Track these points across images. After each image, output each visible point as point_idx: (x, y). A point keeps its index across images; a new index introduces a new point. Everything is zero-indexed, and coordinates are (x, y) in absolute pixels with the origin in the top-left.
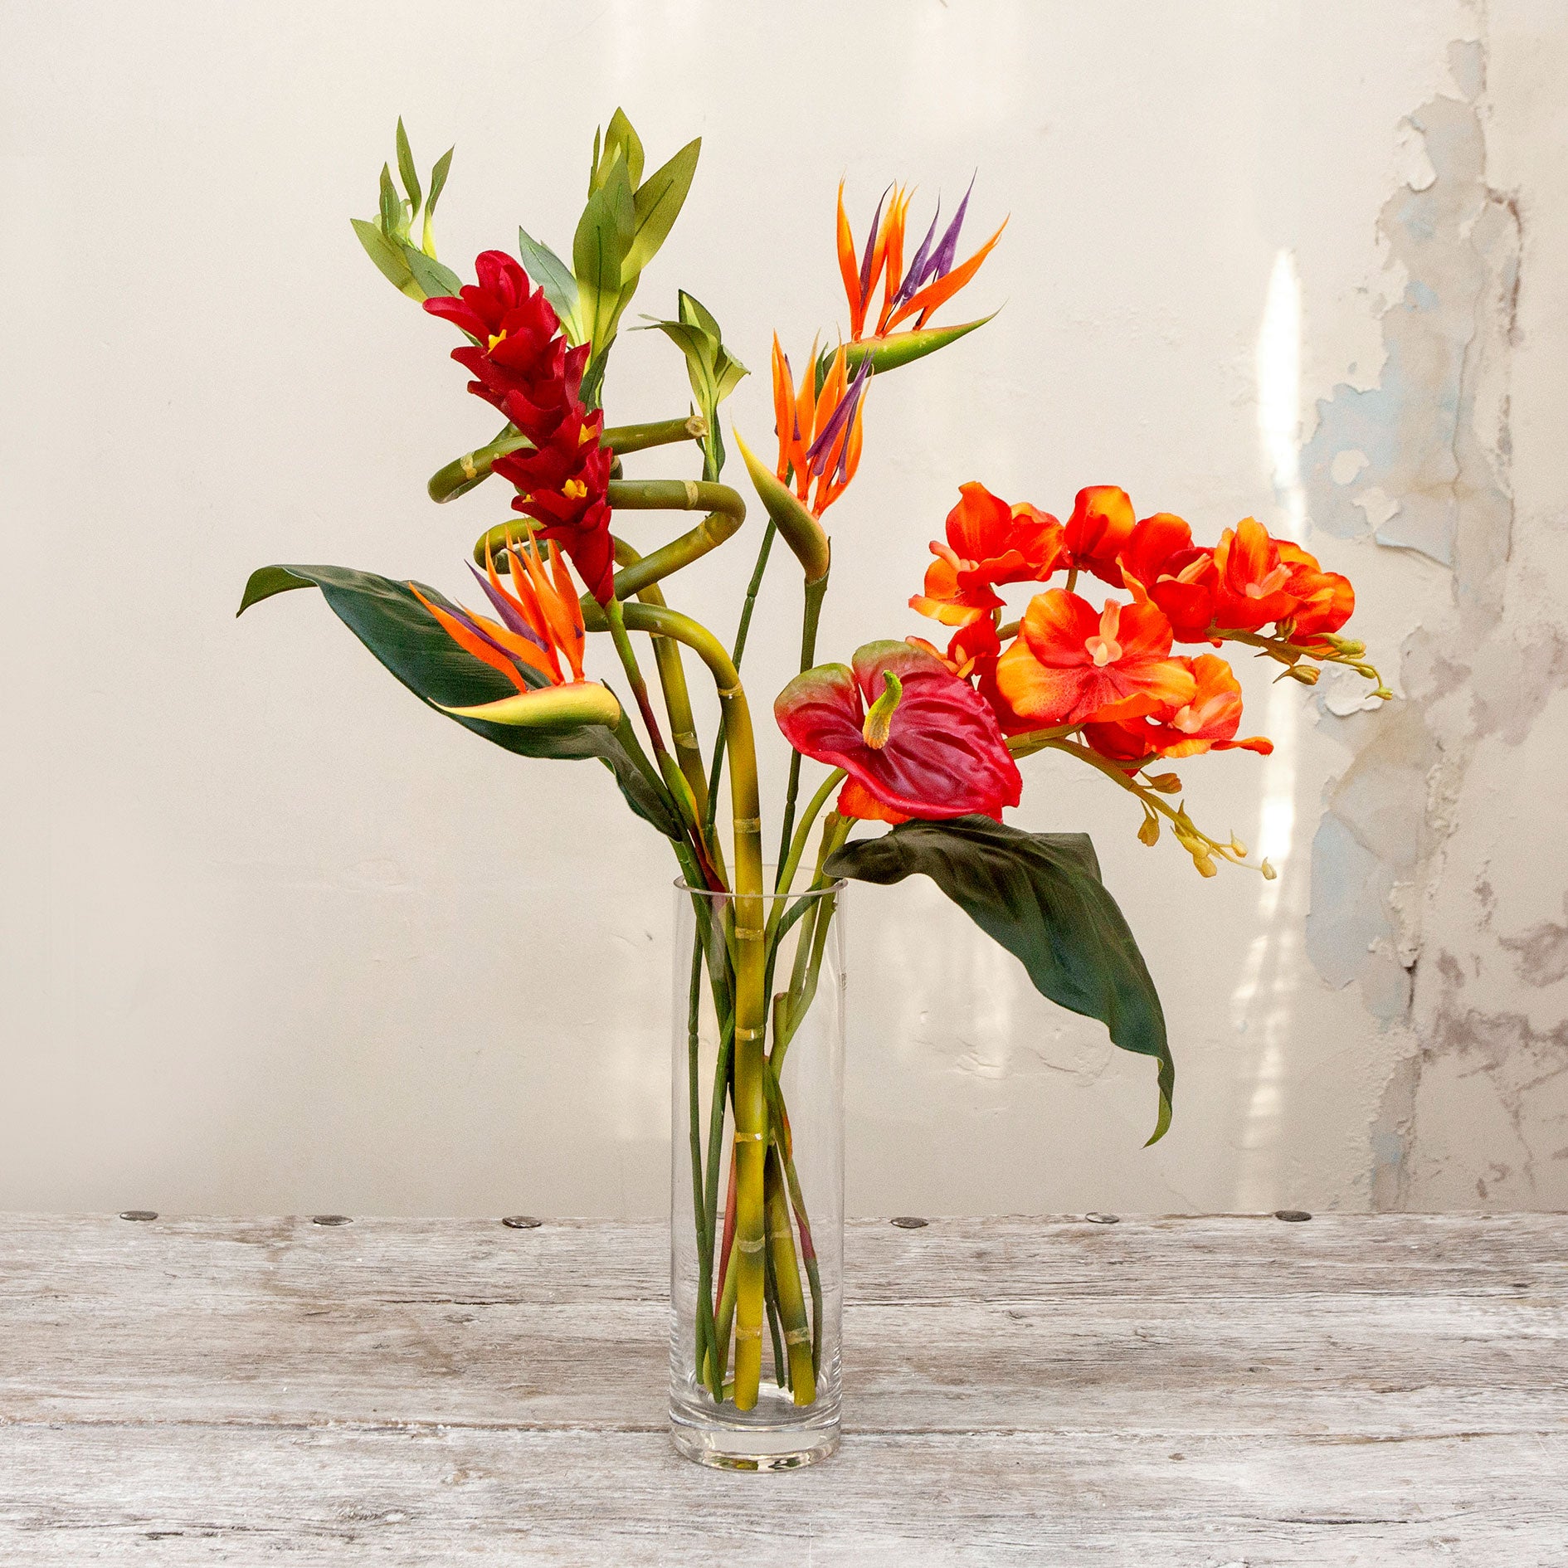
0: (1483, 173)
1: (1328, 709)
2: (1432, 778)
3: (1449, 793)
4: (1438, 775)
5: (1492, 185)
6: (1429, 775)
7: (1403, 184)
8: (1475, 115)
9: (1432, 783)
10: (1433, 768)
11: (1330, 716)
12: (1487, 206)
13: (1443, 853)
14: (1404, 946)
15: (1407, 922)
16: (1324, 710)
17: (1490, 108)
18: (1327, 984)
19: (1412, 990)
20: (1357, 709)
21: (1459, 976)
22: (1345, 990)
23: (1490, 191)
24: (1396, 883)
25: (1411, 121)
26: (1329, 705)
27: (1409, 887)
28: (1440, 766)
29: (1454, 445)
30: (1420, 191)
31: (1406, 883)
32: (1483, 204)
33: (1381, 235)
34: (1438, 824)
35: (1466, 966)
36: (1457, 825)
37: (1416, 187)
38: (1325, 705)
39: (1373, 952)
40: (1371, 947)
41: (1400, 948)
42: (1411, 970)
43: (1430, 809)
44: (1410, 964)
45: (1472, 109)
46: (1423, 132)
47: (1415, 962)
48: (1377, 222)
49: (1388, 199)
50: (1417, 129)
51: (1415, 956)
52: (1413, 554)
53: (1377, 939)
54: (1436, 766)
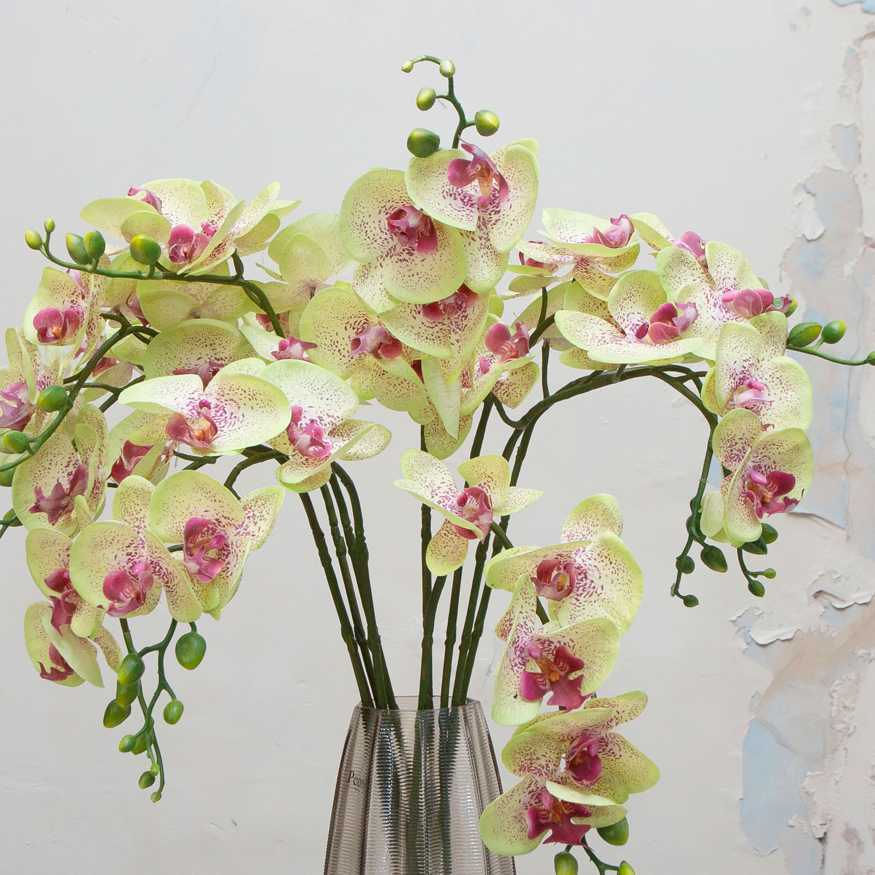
0: (861, 225)
1: (752, 639)
2: (834, 691)
3: (847, 703)
4: (838, 688)
5: (868, 234)
6: (832, 688)
7: (800, 235)
8: (854, 181)
9: (834, 694)
10: (835, 683)
11: (753, 643)
12: (865, 250)
13: (845, 749)
14: (816, 822)
15: (818, 802)
16: (749, 640)
17: (865, 175)
18: (757, 852)
19: (824, 856)
20: (774, 639)
21: (860, 844)
22: (771, 856)
23: (867, 239)
24: (809, 773)
25: (804, 187)
26: (752, 635)
27: (818, 775)
28: (841, 682)
29: (844, 434)
30: (812, 240)
31: (817, 773)
32: (861, 250)
33: (784, 274)
34: (840, 726)
35: (865, 836)
36: (855, 727)
37: (810, 238)
38: (750, 636)
39: (792, 826)
40: (791, 822)
41: (813, 823)
42: (821, 839)
43: (833, 715)
44: (821, 836)
45: (851, 176)
46: (814, 195)
47: (825, 834)
48: (780, 265)
49: (788, 247)
50: (809, 193)
51: (825, 829)
52: (815, 519)
53: (794, 817)
54: (837, 682)
